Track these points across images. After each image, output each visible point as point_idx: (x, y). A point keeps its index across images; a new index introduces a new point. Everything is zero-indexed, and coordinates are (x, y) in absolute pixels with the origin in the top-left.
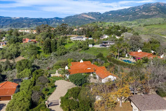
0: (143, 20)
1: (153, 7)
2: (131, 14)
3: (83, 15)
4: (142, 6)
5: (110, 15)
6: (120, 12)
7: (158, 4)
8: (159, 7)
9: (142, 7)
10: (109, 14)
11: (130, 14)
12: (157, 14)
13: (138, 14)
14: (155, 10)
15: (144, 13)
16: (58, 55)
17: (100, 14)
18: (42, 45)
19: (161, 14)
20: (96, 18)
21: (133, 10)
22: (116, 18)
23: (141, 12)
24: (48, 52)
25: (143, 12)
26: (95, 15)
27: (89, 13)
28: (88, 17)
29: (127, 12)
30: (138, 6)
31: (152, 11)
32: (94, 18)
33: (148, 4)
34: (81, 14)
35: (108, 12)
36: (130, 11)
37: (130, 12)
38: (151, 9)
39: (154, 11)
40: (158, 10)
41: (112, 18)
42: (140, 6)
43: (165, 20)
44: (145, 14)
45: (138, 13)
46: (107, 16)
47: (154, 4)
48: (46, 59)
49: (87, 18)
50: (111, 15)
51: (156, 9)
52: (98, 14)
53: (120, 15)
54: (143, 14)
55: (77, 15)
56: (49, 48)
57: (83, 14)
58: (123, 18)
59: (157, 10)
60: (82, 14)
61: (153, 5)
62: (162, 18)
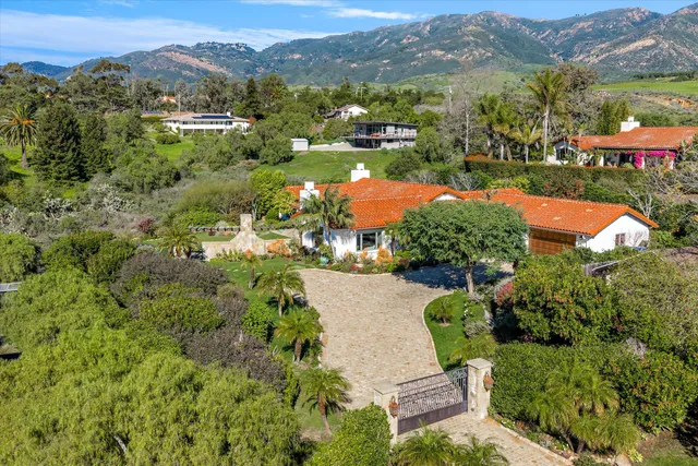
0: (440, 79)
1: (470, 28)
2: (383, 56)
3: (169, 54)
4: (426, 24)
5: (297, 56)
6: (338, 45)
7: (489, 19)
8: (494, 31)
9: (428, 28)
10: (292, 52)
11: (382, 54)
12: (488, 58)
13: (413, 57)
14: (479, 41)
15: (439, 53)
16: (136, 188)
17: (250, 51)
18: (22, 137)
19: (506, 59)
20: (234, 71)
21: (391, 41)
22: (324, 71)
23: (426, 47)
24: (65, 174)
25: (434, 48)
26: (228, 56)
27: (199, 45)
28: (195, 62)
29: (368, 47)
30: (412, 26)
31: (469, 44)
32: (221, 70)
33: (451, 16)
34: (158, 51)
35: (288, 45)
36: (380, 42)
37: (380, 49)
38: (466, 39)
39: (477, 45)
40: (492, 44)
41: (308, 72)
42: (419, 23)
43: (523, 80)
44: (444, 55)
45: (414, 54)
46: (282, 62)
47: (475, 17)
48: (69, 209)
49: (190, 68)
50: (300, 59)
51: (482, 40)
52: (240, 52)
53: (339, 61)
54: (435, 57)
55: (142, 53)
56: (70, 154)
57: (170, 51)
58: (353, 70)
59: (487, 44)
60: (168, 49)
61: (469, 22)
62: (512, 74)
